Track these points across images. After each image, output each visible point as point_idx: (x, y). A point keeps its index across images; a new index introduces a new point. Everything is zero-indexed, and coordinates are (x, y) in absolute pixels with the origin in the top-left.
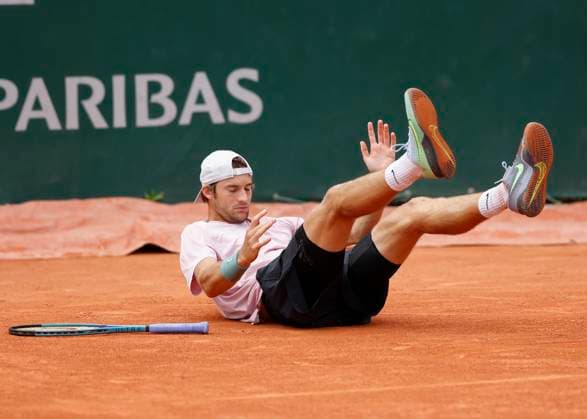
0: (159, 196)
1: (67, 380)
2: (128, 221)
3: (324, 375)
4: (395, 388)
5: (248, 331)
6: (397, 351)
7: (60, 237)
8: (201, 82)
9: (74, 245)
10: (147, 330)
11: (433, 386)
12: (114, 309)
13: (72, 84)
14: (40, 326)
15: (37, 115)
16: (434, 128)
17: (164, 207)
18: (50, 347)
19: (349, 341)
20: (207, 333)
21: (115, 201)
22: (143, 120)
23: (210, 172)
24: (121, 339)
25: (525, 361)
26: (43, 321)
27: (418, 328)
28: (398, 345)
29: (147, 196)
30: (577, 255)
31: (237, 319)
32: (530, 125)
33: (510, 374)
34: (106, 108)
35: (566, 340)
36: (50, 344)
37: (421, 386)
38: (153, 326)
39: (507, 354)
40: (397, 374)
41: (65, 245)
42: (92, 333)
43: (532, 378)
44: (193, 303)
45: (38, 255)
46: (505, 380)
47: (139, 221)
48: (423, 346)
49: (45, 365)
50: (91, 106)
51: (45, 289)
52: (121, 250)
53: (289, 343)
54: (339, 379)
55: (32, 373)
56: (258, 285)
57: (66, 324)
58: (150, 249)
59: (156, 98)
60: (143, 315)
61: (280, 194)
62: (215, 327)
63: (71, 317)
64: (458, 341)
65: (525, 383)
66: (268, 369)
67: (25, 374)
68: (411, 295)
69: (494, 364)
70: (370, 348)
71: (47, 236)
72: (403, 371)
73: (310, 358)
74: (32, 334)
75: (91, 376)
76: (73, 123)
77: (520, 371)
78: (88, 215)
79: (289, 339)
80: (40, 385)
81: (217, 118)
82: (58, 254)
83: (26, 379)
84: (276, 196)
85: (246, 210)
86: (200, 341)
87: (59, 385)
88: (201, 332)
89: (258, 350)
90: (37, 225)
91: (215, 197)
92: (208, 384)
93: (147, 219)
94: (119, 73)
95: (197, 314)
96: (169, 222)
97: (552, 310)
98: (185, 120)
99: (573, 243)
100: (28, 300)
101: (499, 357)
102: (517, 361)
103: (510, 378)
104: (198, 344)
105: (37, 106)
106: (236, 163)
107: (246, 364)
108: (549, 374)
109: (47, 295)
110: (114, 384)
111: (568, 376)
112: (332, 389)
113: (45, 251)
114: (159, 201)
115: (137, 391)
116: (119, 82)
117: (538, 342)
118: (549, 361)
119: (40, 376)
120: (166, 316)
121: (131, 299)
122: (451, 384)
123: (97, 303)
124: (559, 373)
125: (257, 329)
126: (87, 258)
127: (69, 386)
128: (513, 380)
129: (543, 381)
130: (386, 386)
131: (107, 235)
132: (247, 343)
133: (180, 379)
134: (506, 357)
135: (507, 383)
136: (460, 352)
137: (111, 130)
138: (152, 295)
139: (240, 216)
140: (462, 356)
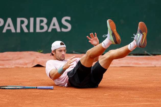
0: (42, 51)
1: (14, 102)
2: (33, 58)
3: (85, 101)
4: (104, 105)
5: (64, 89)
6: (105, 95)
7: (14, 62)
8: (55, 20)
9: (17, 64)
10: (37, 88)
11: (115, 105)
12: (28, 82)
13: (19, 20)
14: (7, 86)
15: (9, 28)
16: (115, 30)
17: (43, 54)
18: (9, 92)
19: (92, 92)
20: (53, 89)
21: (29, 52)
22: (38, 30)
23: (54, 47)
24: (29, 90)
25: (140, 99)
26: (8, 85)
27: (112, 89)
28: (106, 94)
29: (38, 51)
30: (156, 70)
31: (61, 86)
32: (140, 23)
33: (136, 102)
34: (28, 27)
35: (152, 93)
36: (9, 91)
37: (111, 105)
38: (38, 87)
39: (135, 97)
40: (105, 102)
41: (15, 64)
42: (21, 89)
43: (142, 104)
44: (50, 81)
45: (7, 67)
46: (135, 104)
47: (35, 58)
48: (113, 94)
49: (8, 97)
50: (24, 26)
51: (9, 76)
52: (30, 66)
53: (76, 92)
54: (89, 103)
55: (4, 99)
56: (67, 76)
57: (14, 86)
58: (38, 66)
59: (42, 24)
60: (36, 84)
61: (75, 51)
62: (55, 88)
63: (16, 84)
64: (122, 93)
65: (140, 105)
66: (69, 100)
67: (2, 100)
68: (110, 80)
69: (132, 99)
70: (98, 94)
71: (10, 61)
72: (107, 101)
73: (81, 97)
74: (5, 89)
75: (20, 101)
76: (19, 30)
77: (139, 101)
78: (22, 56)
79: (76, 91)
80: (6, 102)
81: (59, 30)
82: (13, 67)
83: (2, 101)
84: (74, 52)
85: (64, 57)
86: (51, 91)
87: (11, 103)
88: (51, 89)
89: (67, 94)
90: (7, 59)
91: (55, 54)
92: (53, 103)
93: (38, 57)
94: (32, 17)
95: (50, 84)
96: (44, 58)
97: (149, 85)
98: (50, 30)
99: (155, 67)
100: (4, 79)
101: (133, 98)
102: (138, 99)
103: (136, 103)
104: (50, 92)
105: (9, 26)
106: (61, 44)
107: (63, 98)
108: (147, 102)
109: (9, 78)
110: (27, 103)
111: (152, 103)
112: (87, 105)
113: (9, 66)
114: (41, 53)
115: (33, 105)
116: (32, 20)
117: (144, 93)
118: (147, 99)
119: (6, 100)
120: (42, 84)
121: (33, 79)
122: (120, 105)
123: (23, 80)
124: (150, 102)
125: (67, 89)
126: (21, 68)
127: (14, 103)
128: (137, 104)
129: (145, 105)
130: (102, 105)
131: (27, 62)
132: (64, 92)
133: (45, 102)
134: (135, 98)
135: (135, 105)
136: (122, 96)
137: (29, 33)
138: (38, 78)
139: (63, 59)
140: (123, 97)
